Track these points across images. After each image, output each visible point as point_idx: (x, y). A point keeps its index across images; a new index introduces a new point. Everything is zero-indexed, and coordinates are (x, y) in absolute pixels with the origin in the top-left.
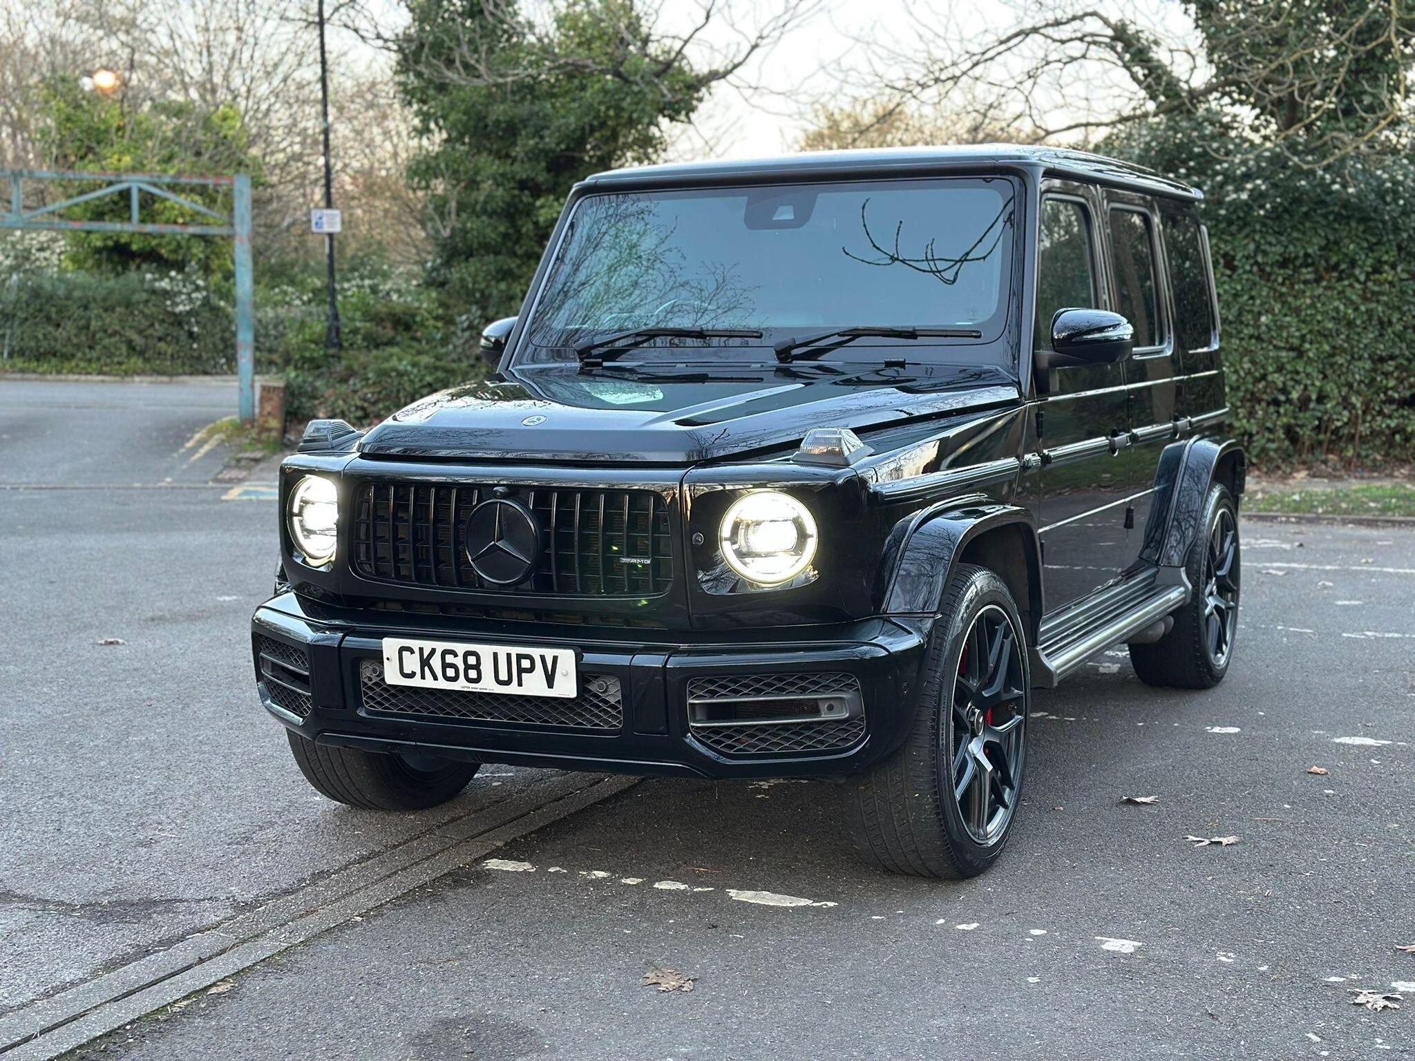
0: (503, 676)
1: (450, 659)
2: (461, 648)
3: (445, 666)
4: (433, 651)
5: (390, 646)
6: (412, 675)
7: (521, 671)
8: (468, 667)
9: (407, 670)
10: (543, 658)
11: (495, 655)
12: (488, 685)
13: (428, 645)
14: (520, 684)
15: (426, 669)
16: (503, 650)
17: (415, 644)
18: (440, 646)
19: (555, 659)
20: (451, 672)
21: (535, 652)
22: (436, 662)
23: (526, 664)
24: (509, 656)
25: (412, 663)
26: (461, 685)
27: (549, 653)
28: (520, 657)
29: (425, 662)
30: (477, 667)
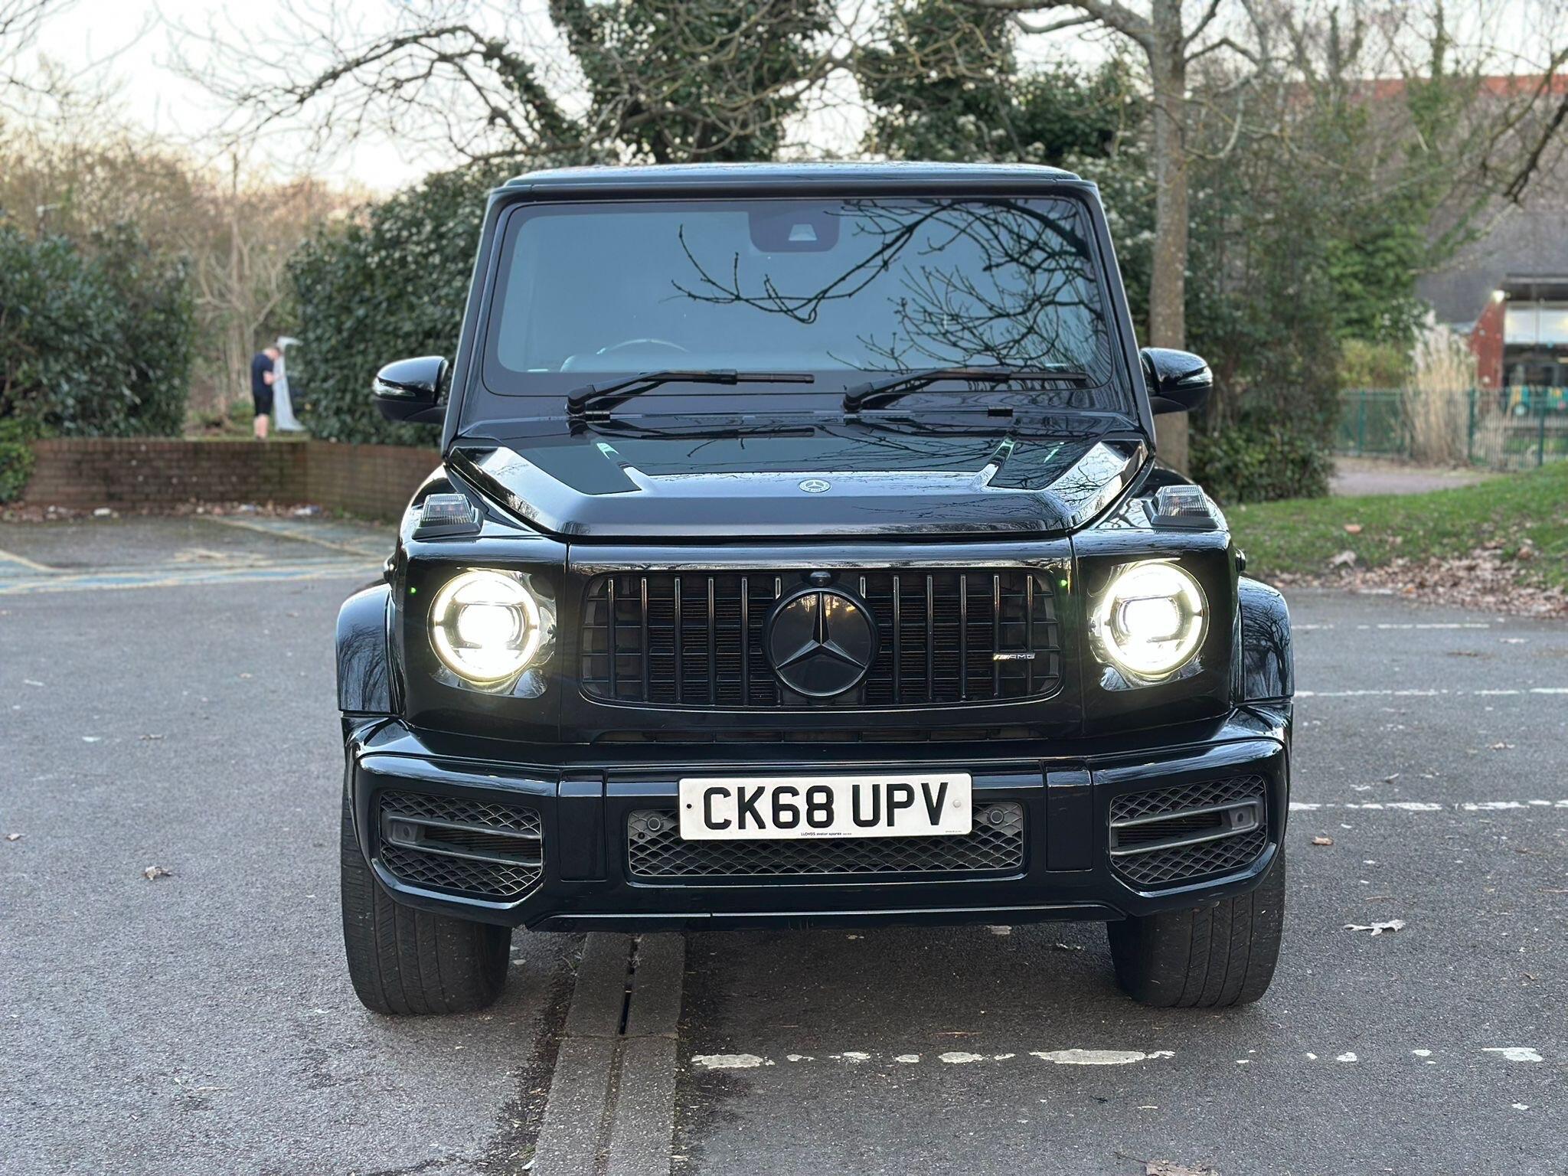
0: (866, 814)
1: (785, 799)
2: (803, 784)
3: (777, 808)
4: (760, 791)
5: (691, 790)
6: (726, 824)
7: (892, 805)
8: (812, 807)
9: (716, 818)
10: (925, 787)
11: (856, 790)
12: (843, 827)
13: (751, 784)
14: (891, 823)
15: (748, 815)
16: (866, 782)
17: (732, 784)
18: (771, 783)
19: (943, 787)
20: (786, 816)
21: (915, 781)
22: (764, 806)
23: (900, 796)
24: (876, 789)
25: (725, 808)
26: (802, 831)
27: (934, 780)
28: (891, 789)
29: (746, 806)
30: (827, 807)
